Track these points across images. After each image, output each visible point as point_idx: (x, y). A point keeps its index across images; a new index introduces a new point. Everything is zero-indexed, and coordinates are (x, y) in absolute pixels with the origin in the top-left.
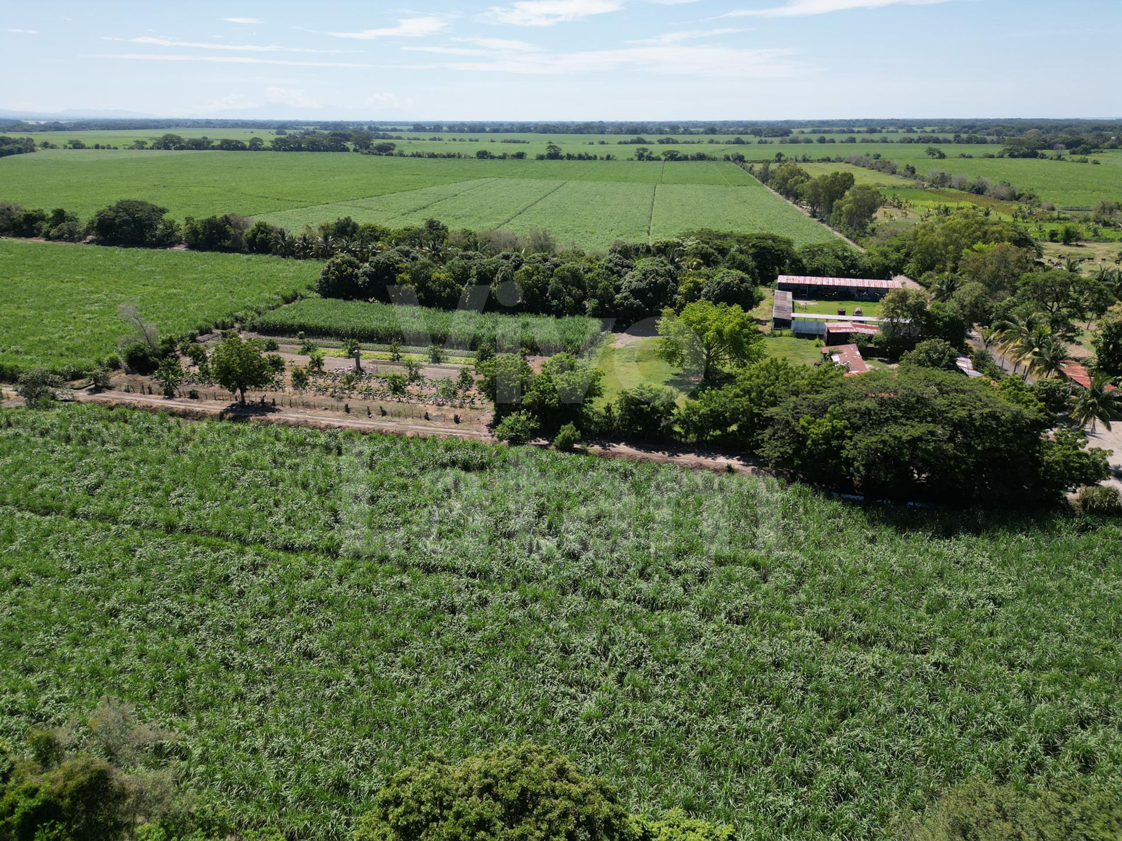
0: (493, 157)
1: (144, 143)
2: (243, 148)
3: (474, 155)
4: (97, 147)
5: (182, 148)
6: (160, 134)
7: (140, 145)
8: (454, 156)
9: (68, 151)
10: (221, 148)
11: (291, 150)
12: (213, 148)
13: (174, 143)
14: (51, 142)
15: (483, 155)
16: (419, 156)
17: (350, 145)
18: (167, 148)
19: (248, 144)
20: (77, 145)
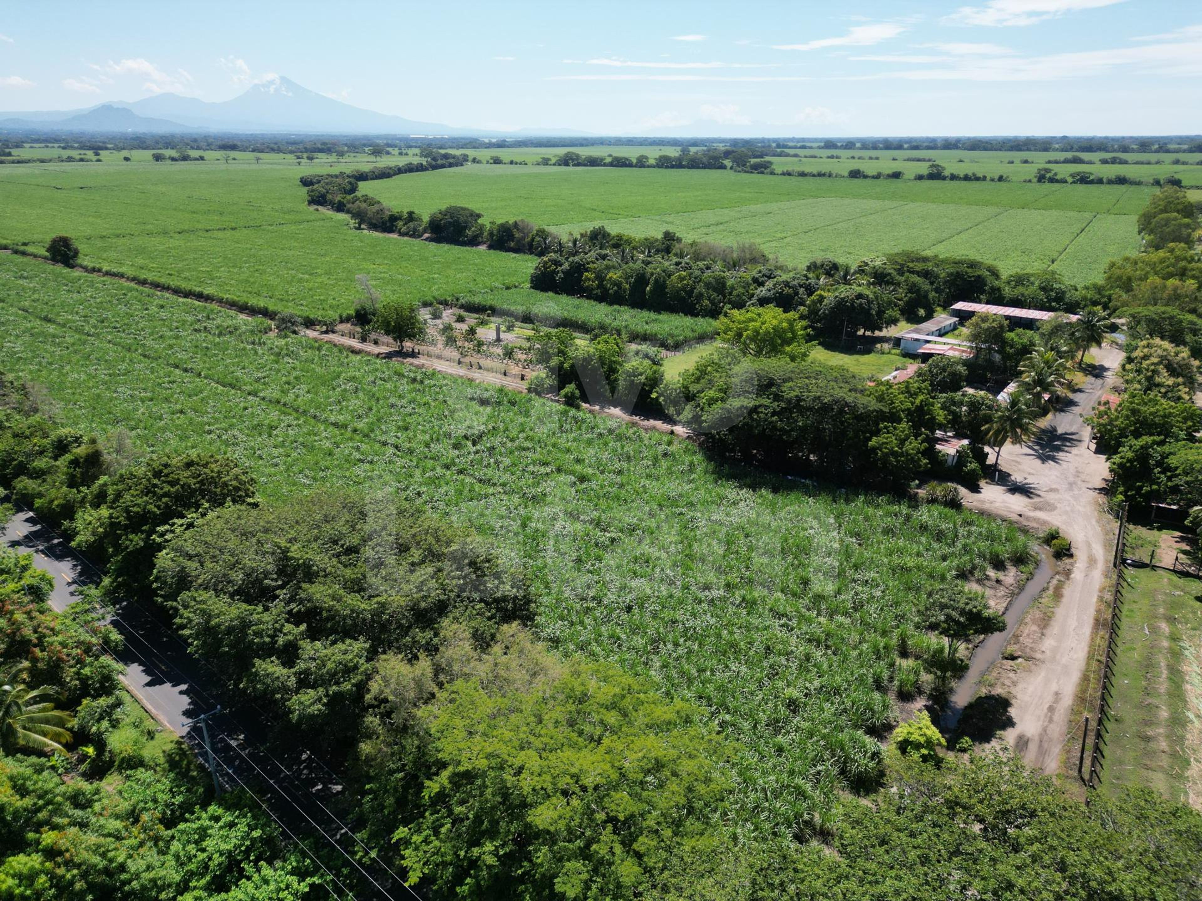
0: (866, 177)
1: (549, 159)
2: (631, 165)
3: (846, 174)
4: (512, 163)
5: (579, 165)
6: (562, 151)
7: (545, 162)
8: (824, 175)
9: (489, 166)
10: (611, 165)
11: (673, 167)
12: (605, 165)
13: (573, 160)
14: (478, 158)
15: (855, 174)
16: (789, 174)
17: (728, 163)
18: (566, 164)
19: (634, 161)
20: (497, 161)
